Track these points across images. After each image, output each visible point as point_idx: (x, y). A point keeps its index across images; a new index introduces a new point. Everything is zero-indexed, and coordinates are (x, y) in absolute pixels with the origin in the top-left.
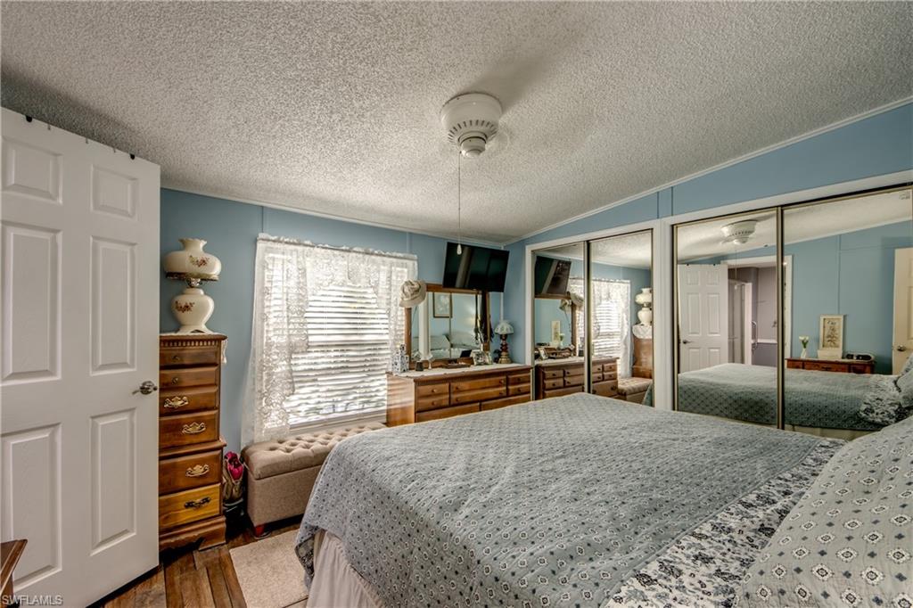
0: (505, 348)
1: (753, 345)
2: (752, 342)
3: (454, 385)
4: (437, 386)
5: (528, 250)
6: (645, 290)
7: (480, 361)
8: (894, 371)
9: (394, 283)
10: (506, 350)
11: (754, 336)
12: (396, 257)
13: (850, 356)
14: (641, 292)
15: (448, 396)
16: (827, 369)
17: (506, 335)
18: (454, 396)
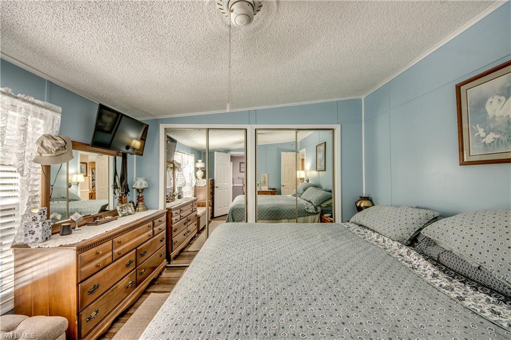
0: (140, 199)
1: (233, 187)
2: (232, 185)
3: (116, 240)
4: (100, 247)
5: (162, 127)
6: (200, 161)
7: (124, 213)
8: (282, 194)
9: (29, 135)
10: (142, 201)
11: (233, 183)
12: (33, 103)
13: (270, 189)
14: (198, 162)
15: (111, 253)
16: (265, 194)
17: (143, 190)
18: (116, 251)
